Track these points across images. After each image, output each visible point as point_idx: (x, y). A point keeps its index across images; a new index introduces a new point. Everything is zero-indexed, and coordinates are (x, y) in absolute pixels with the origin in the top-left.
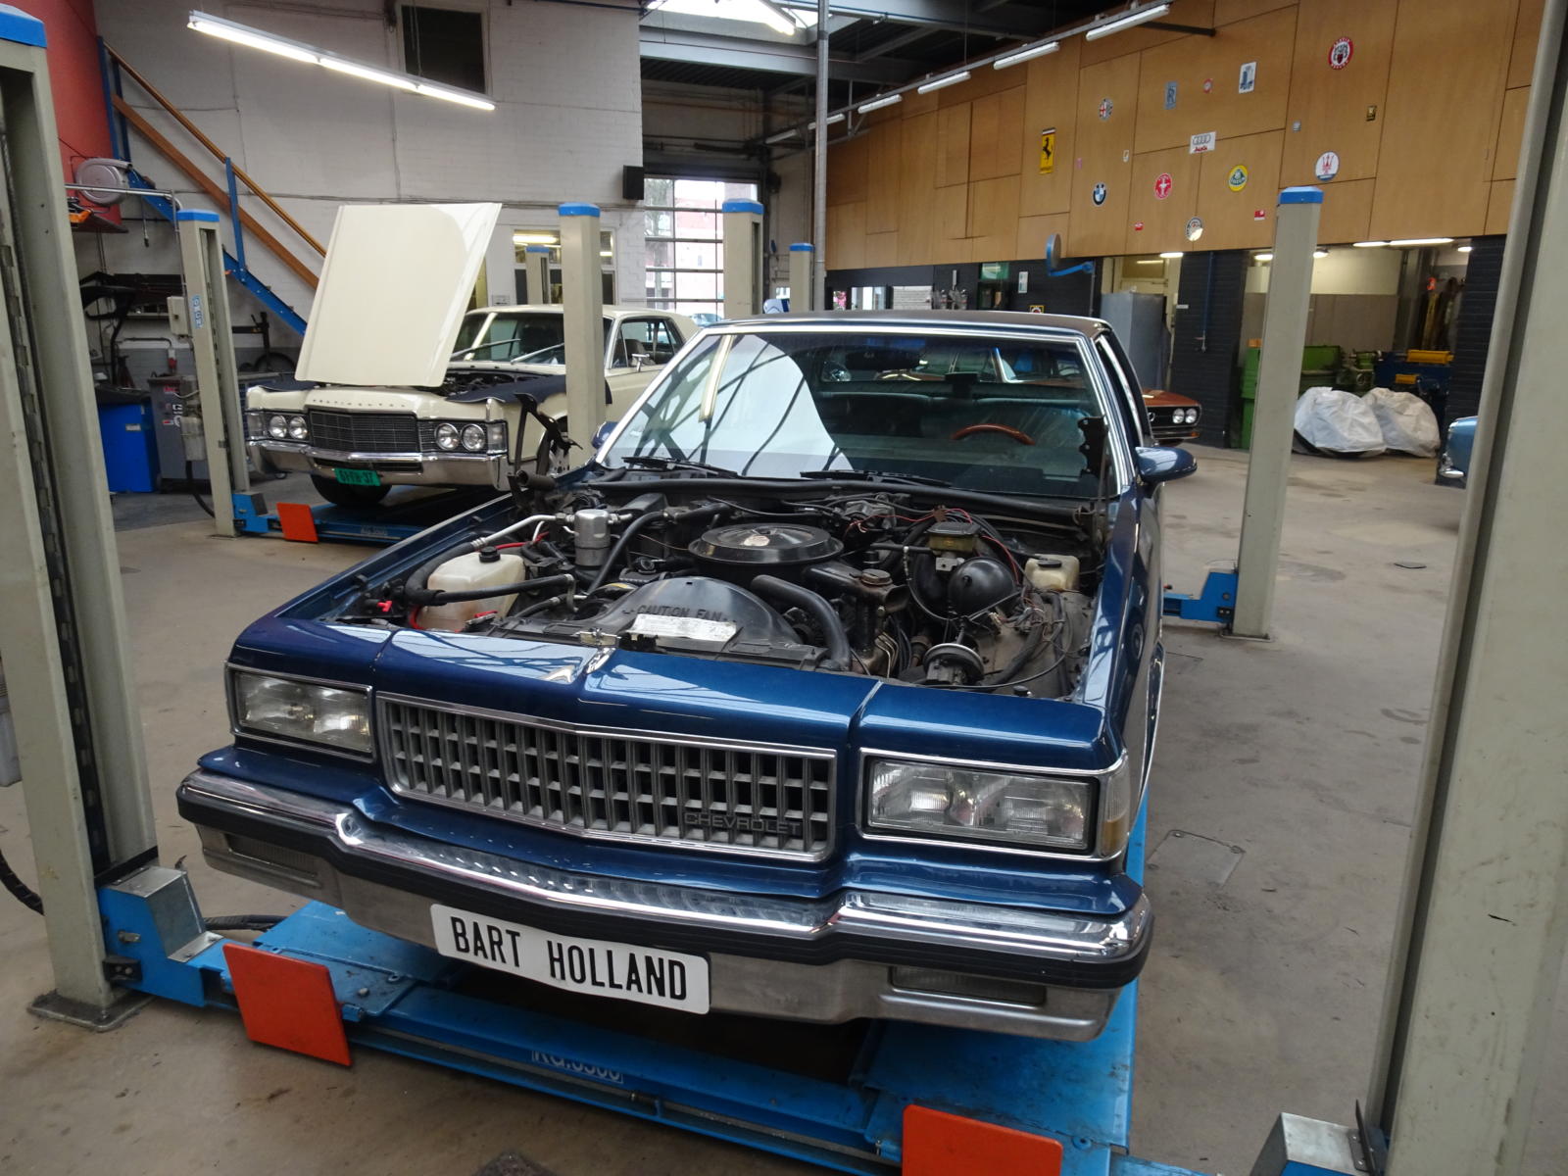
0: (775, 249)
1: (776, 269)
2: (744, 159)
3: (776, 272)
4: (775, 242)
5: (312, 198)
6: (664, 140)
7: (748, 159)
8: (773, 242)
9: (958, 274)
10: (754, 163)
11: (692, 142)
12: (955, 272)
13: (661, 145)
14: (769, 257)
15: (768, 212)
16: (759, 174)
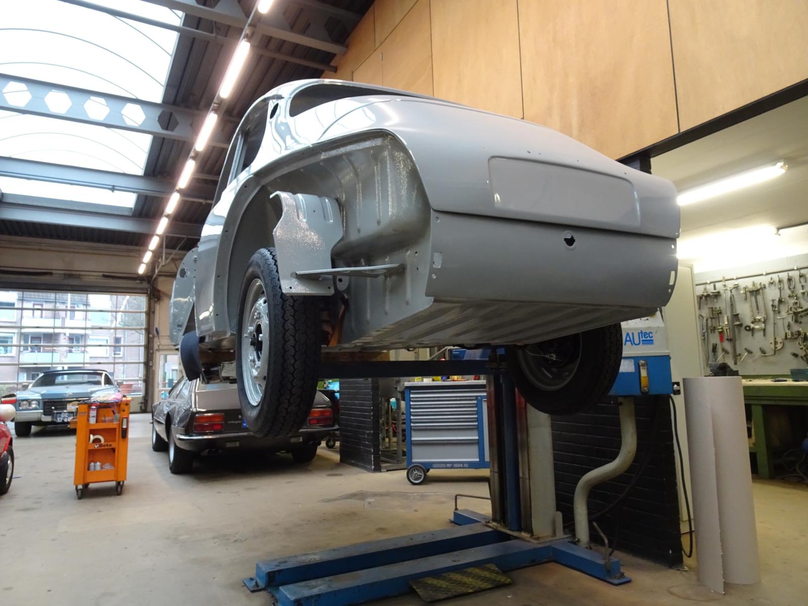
0: (158, 333)
1: (159, 344)
2: (139, 283)
3: (159, 346)
4: (158, 329)
6: (81, 273)
7: (141, 283)
8: (156, 329)
10: (145, 285)
11: (101, 274)
13: (80, 275)
14: (154, 337)
15: (154, 312)
16: (147, 291)
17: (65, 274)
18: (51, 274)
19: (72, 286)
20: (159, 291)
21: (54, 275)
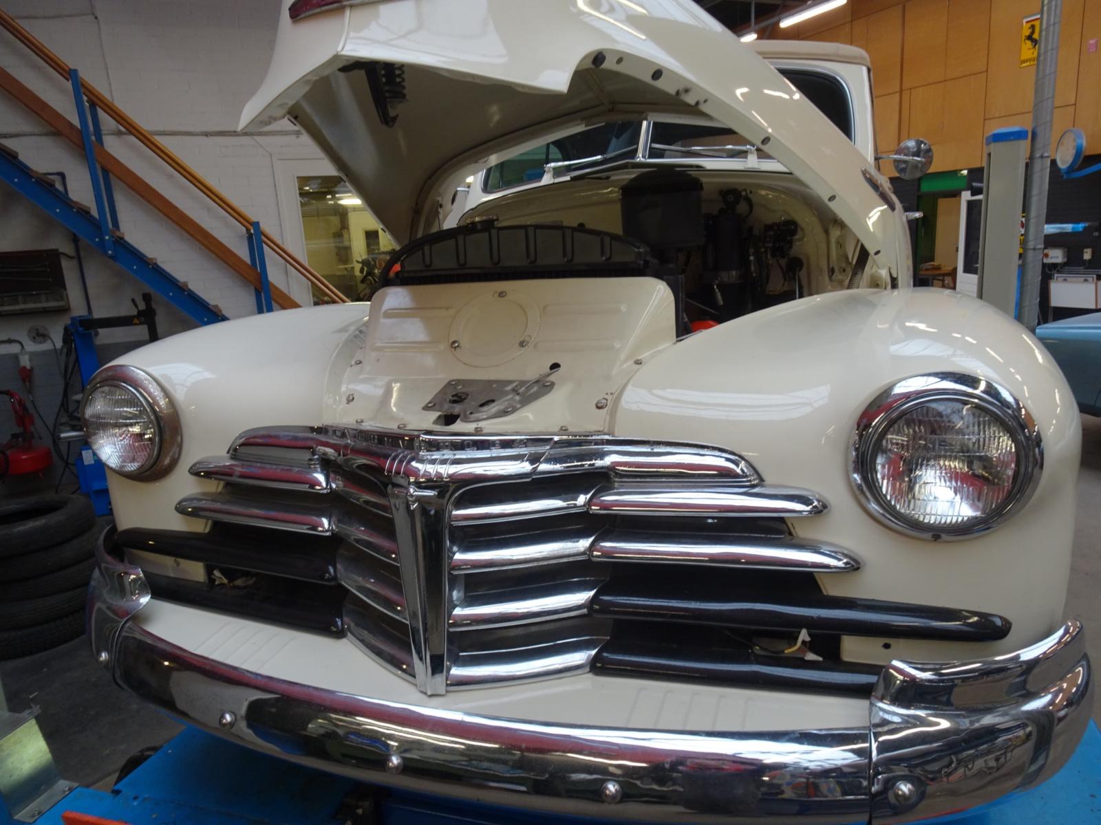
5: (206, 134)
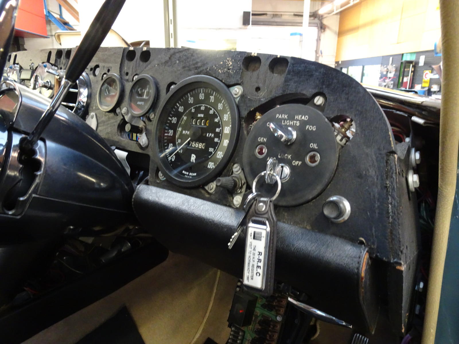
0: (321, 53)
4: (322, 51)
6: (282, 13)
7: (314, 19)
9: (393, 59)
10: (316, 21)
11: (293, 14)
12: (391, 58)
13: (281, 15)
14: (319, 56)
15: (320, 40)
16: (318, 25)
17: (273, 15)
18: (266, 14)
19: (276, 22)
20: (324, 25)
21: (268, 15)
